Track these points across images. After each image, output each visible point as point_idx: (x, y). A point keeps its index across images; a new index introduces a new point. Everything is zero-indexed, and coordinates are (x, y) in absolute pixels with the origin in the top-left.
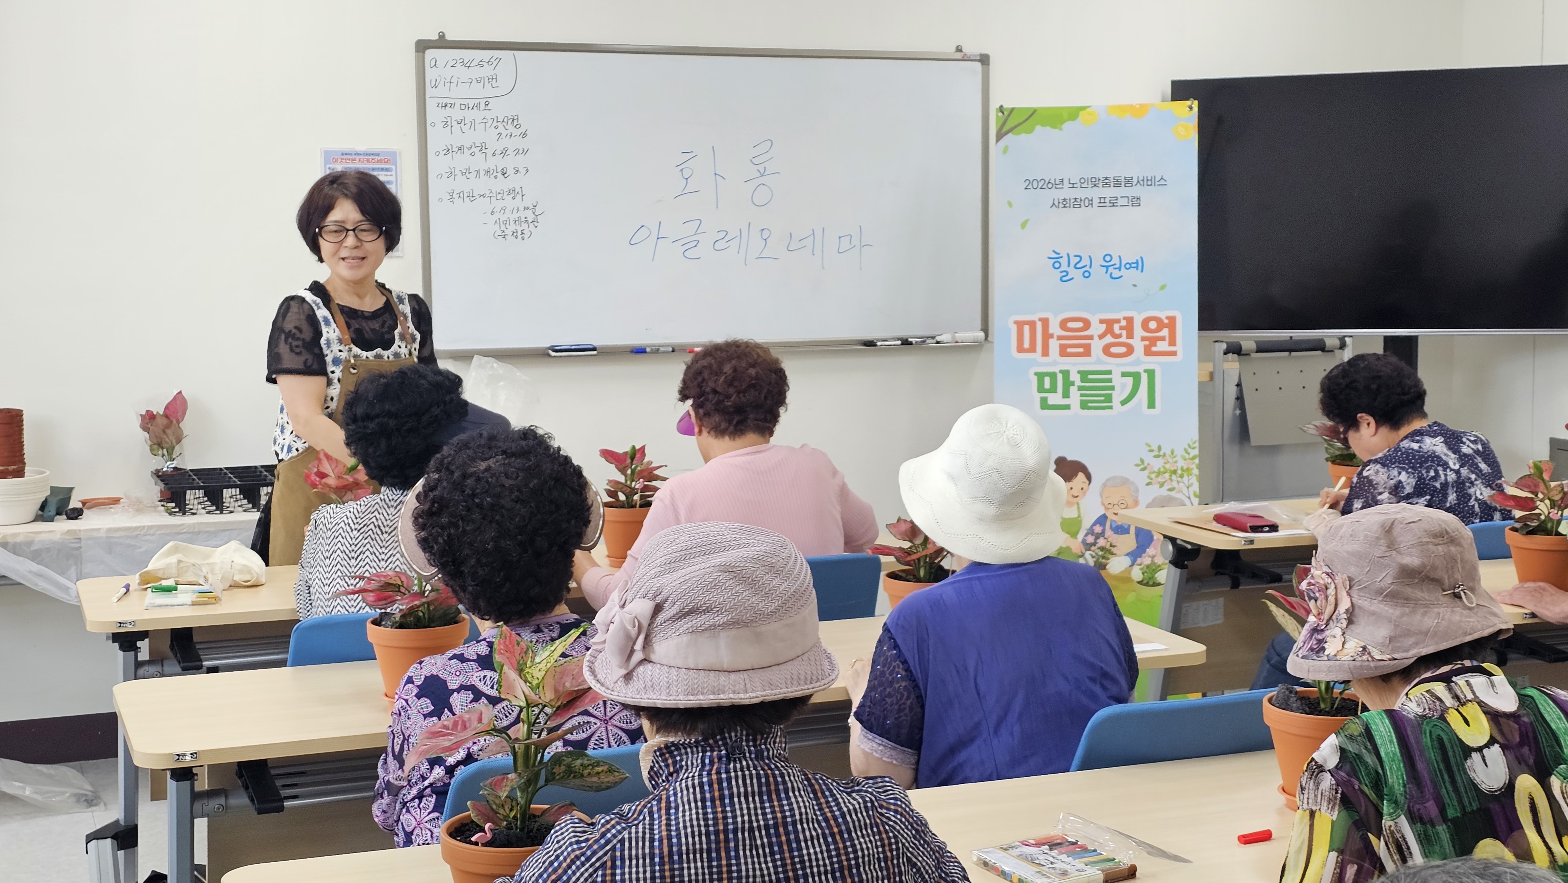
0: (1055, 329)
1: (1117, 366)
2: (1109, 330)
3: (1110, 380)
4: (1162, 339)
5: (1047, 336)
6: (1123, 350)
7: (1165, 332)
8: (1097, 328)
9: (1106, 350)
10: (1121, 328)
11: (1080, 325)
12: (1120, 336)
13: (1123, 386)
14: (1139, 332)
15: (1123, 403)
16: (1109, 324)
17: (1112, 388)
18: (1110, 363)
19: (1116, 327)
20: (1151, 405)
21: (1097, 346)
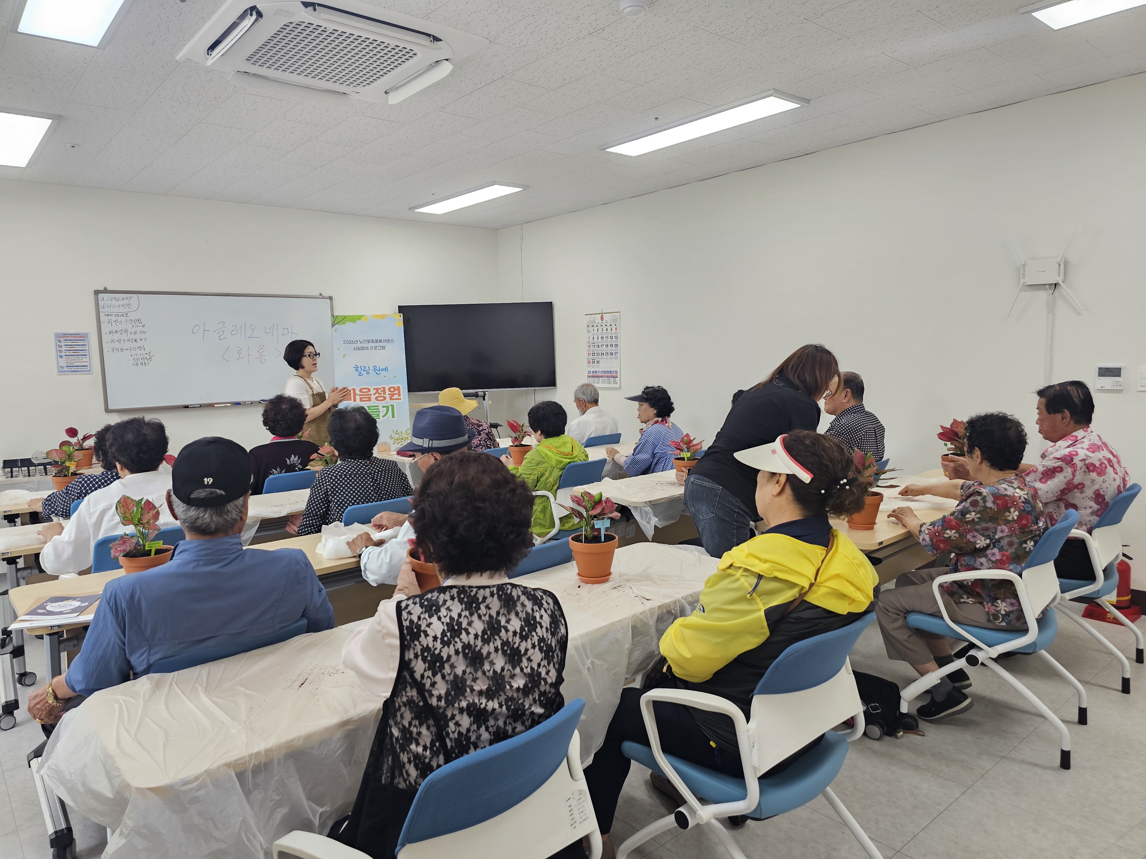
0: (357, 392)
1: (380, 404)
2: (377, 392)
3: (378, 409)
4: (396, 394)
5: (355, 395)
6: (382, 398)
7: (397, 392)
8: (373, 392)
9: (376, 399)
10: (381, 391)
11: (367, 390)
12: (381, 394)
13: (383, 411)
14: (387, 392)
15: (383, 416)
16: (377, 390)
17: (379, 412)
18: (378, 403)
19: (379, 391)
20: (393, 417)
21: (373, 397)
